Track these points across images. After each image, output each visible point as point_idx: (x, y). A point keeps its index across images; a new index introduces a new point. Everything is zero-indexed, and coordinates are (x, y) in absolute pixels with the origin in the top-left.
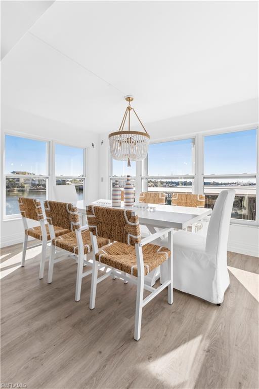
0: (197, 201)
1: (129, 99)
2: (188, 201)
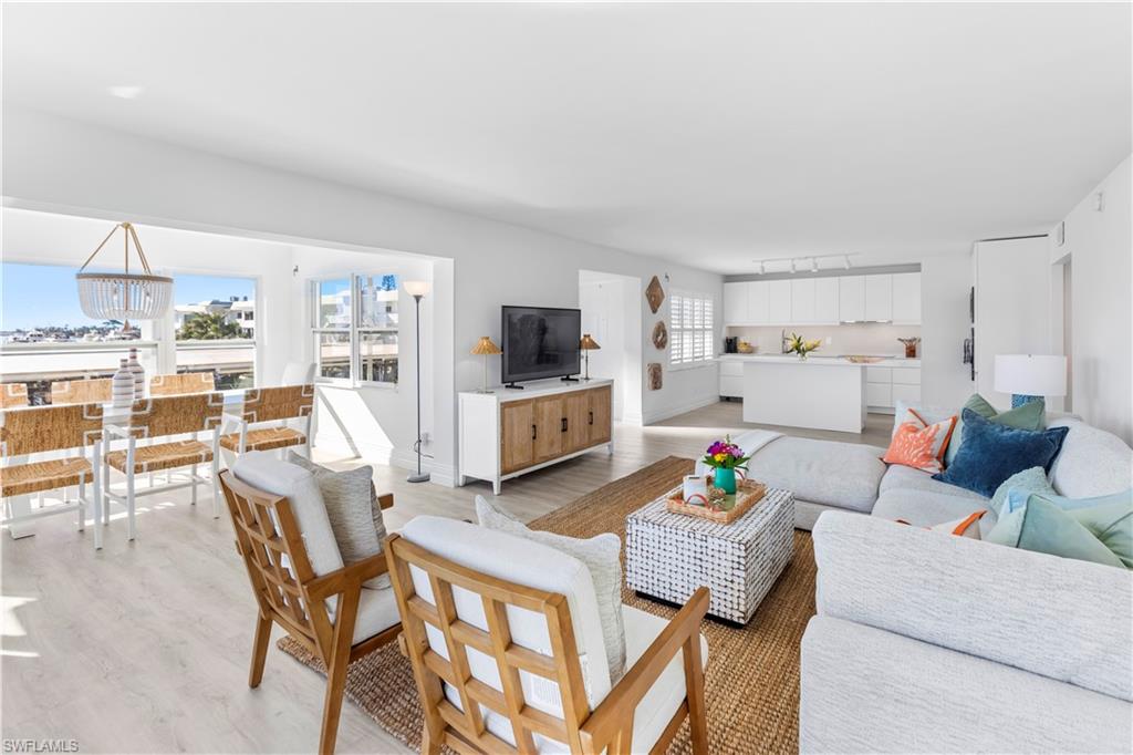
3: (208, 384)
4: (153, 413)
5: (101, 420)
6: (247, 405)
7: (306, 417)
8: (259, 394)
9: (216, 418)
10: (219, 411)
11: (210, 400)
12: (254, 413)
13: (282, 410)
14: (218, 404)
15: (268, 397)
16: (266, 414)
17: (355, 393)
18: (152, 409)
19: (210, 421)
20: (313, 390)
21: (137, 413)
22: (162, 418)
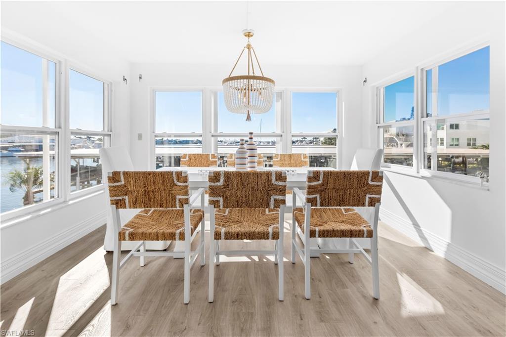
0: (301, 161)
1: (249, 35)
2: (292, 161)
3: (305, 162)
4: (226, 186)
5: (187, 186)
6: (310, 187)
7: (372, 208)
8: (322, 176)
9: (280, 197)
10: (282, 191)
11: (274, 178)
12: (318, 196)
13: (347, 197)
14: (281, 183)
15: (331, 181)
16: (330, 198)
17: (425, 181)
18: (225, 181)
19: (276, 200)
20: (382, 178)
21: (213, 184)
22: (233, 191)
